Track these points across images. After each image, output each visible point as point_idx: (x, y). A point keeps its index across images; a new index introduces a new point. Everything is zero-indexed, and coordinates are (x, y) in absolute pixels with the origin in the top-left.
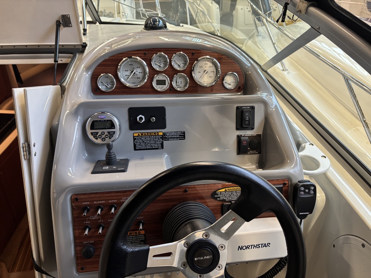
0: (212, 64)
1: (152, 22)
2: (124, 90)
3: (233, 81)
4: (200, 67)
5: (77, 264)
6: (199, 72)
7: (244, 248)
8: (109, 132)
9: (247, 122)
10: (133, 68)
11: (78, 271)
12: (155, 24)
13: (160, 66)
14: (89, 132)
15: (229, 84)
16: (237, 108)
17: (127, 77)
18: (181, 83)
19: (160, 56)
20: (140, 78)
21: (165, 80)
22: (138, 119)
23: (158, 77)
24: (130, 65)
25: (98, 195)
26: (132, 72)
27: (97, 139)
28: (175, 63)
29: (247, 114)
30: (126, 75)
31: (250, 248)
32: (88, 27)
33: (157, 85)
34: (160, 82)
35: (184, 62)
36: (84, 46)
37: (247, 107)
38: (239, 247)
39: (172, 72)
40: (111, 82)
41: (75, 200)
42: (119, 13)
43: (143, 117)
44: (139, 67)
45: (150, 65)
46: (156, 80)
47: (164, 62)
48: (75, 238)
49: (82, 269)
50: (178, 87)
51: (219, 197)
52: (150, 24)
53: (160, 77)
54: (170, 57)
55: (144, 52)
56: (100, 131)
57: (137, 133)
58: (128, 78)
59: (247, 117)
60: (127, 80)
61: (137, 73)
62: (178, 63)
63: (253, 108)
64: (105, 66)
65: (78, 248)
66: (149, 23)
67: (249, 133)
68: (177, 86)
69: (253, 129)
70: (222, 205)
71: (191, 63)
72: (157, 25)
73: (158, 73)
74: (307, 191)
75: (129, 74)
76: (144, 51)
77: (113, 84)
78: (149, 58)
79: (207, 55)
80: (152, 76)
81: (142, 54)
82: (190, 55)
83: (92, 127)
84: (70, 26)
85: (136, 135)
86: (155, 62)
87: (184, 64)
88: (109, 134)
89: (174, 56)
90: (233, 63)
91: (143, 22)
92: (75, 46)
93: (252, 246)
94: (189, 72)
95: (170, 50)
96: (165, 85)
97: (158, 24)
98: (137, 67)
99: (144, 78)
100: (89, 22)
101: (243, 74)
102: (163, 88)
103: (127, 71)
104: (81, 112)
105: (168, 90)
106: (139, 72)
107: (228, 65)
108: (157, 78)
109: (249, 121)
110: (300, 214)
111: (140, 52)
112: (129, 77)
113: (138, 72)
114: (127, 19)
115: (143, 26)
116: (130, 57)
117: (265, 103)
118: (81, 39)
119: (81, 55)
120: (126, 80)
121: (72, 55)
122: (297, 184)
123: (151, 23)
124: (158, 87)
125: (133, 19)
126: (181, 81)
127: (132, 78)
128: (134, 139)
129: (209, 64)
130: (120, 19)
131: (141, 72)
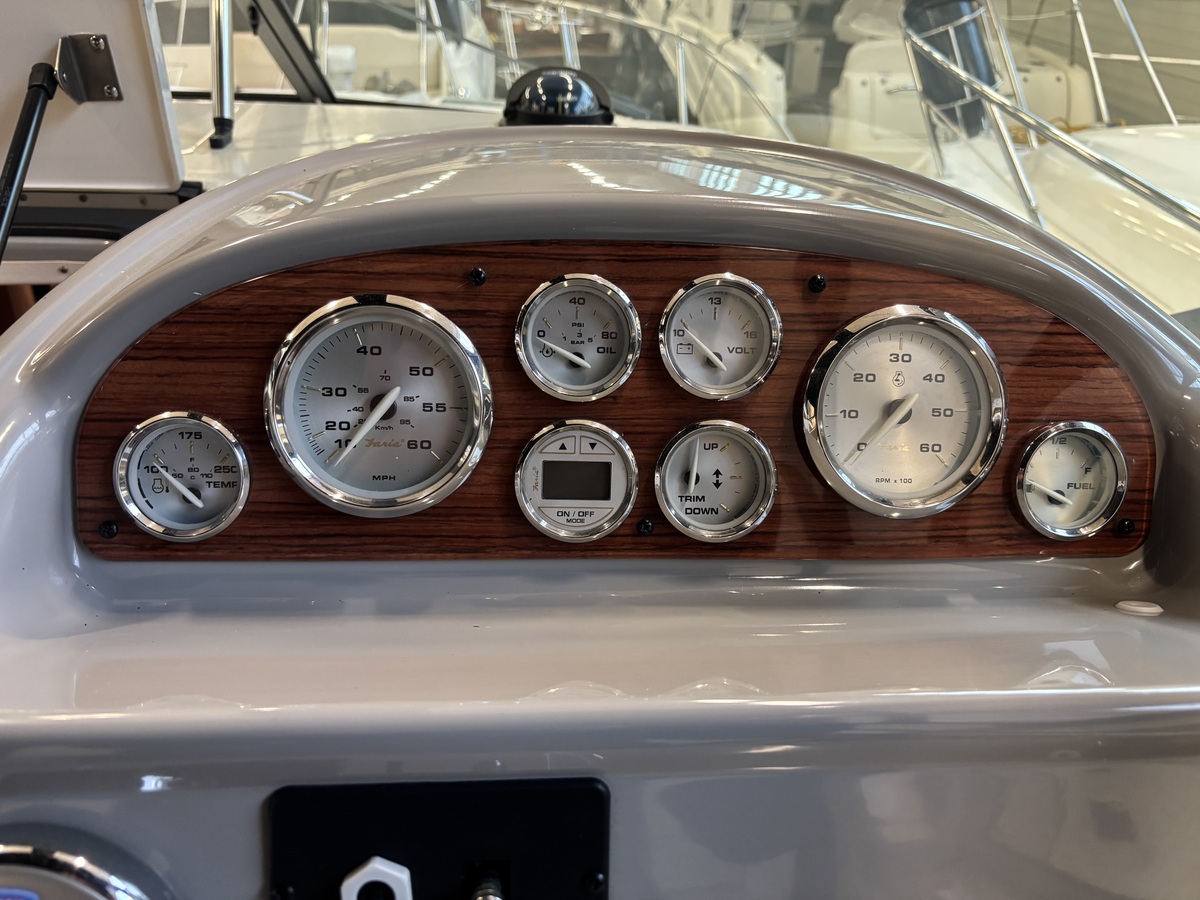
0: (941, 364)
1: (541, 91)
2: (309, 531)
4: (858, 378)
6: (852, 414)
10: (386, 378)
12: (555, 105)
13: (573, 365)
15: (1052, 501)
17: (339, 434)
18: (717, 485)
19: (581, 297)
20: (426, 445)
21: (607, 466)
23: (559, 444)
24: (362, 350)
26: (375, 402)
28: (684, 349)
30: (330, 426)
33: (546, 495)
35: (749, 343)
39: (657, 410)
40: (217, 470)
44: (428, 372)
46: (546, 464)
47: (605, 335)
50: (691, 511)
52: (531, 101)
53: (569, 443)
54: (650, 306)
55: (468, 264)
58: (342, 444)
60: (334, 455)
62: (701, 349)
64: (181, 359)
66: (527, 95)
68: (689, 504)
72: (567, 106)
75: (352, 417)
76: (467, 260)
77: (235, 485)
78: (502, 307)
80: (514, 434)
81: (448, 276)
82: (797, 293)
86: (541, 333)
87: (743, 351)
89: (681, 301)
90: (1090, 359)
92: (144, 202)
94: (780, 408)
95: (654, 256)
96: (607, 496)
97: (573, 105)
98: (414, 371)
101: (1151, 437)
102: (588, 519)
103: (341, 392)
105: (622, 532)
106: (427, 407)
107: (1055, 370)
108: (552, 452)
112: (353, 434)
113: (418, 404)
115: (499, 112)
120: (324, 458)
123: (535, 98)
124: (552, 513)
126: (717, 473)
127: (369, 441)
129: (925, 358)
131: (441, 407)
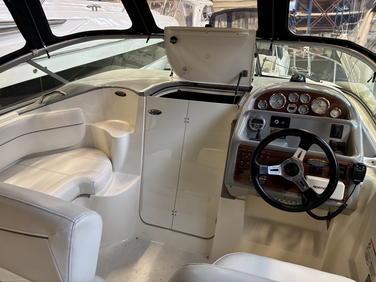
0: (324, 103)
3: (337, 113)
4: (317, 103)
5: (235, 176)
6: (316, 106)
7: (317, 187)
8: (260, 125)
9: (337, 133)
10: (278, 99)
11: (234, 179)
12: (297, 79)
13: (293, 100)
14: (250, 123)
15: (334, 115)
16: (333, 125)
17: (274, 103)
18: (304, 110)
19: (294, 95)
20: (280, 105)
21: (294, 108)
22: (275, 122)
24: (277, 97)
25: (250, 148)
26: (277, 101)
27: (253, 127)
29: (338, 129)
31: (320, 188)
32: (254, 77)
33: (289, 109)
34: (291, 108)
36: (251, 88)
37: (339, 125)
38: (314, 186)
39: (299, 104)
40: (264, 105)
41: (240, 147)
42: (274, 69)
43: (278, 121)
45: (287, 99)
47: (296, 98)
48: (237, 164)
49: (236, 179)
51: (309, 163)
53: (292, 105)
54: (300, 96)
56: (255, 124)
57: (273, 128)
59: (337, 130)
61: (280, 102)
62: (303, 100)
63: (342, 127)
64: (264, 97)
65: (237, 169)
67: (338, 140)
68: (301, 112)
69: (340, 138)
70: (310, 167)
71: (312, 100)
72: (299, 80)
73: (291, 103)
74: (360, 168)
77: (266, 106)
78: (288, 95)
79: (323, 97)
80: (287, 104)
82: (312, 96)
83: (252, 122)
84: (246, 77)
85: (272, 129)
86: (291, 97)
87: (307, 100)
88: (260, 126)
89: (302, 96)
91: (290, 77)
92: (246, 87)
93: (321, 187)
94: (309, 105)
95: (301, 92)
96: (294, 110)
98: (280, 99)
99: (282, 105)
100: (255, 75)
102: (292, 111)
103: (275, 100)
104: (249, 114)
105: (295, 112)
108: (290, 106)
109: (338, 133)
110: (355, 180)
111: (283, 92)
114: (280, 75)
115: (290, 80)
116: (278, 94)
117: (351, 125)
118: (250, 84)
119: (248, 93)
120: (273, 105)
121: (243, 92)
122: (355, 164)
123: (295, 78)
125: (285, 75)
127: (276, 104)
128: (271, 131)
130: (274, 74)
131: (282, 102)
